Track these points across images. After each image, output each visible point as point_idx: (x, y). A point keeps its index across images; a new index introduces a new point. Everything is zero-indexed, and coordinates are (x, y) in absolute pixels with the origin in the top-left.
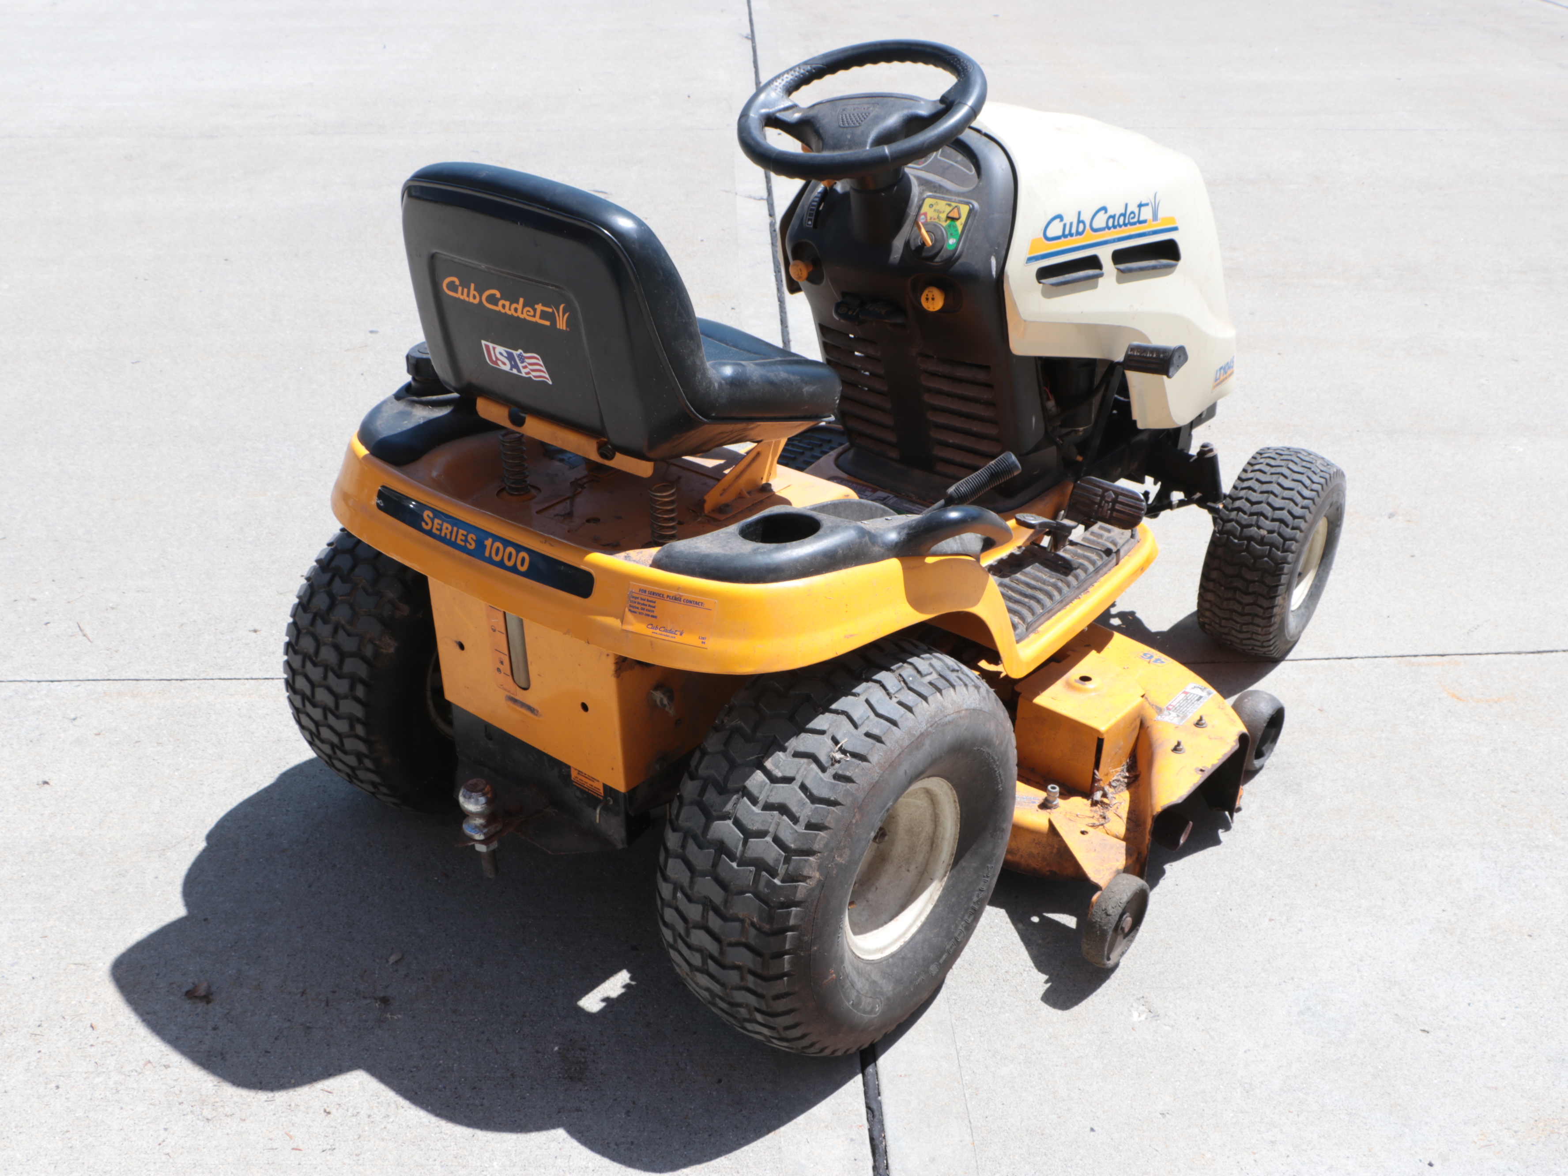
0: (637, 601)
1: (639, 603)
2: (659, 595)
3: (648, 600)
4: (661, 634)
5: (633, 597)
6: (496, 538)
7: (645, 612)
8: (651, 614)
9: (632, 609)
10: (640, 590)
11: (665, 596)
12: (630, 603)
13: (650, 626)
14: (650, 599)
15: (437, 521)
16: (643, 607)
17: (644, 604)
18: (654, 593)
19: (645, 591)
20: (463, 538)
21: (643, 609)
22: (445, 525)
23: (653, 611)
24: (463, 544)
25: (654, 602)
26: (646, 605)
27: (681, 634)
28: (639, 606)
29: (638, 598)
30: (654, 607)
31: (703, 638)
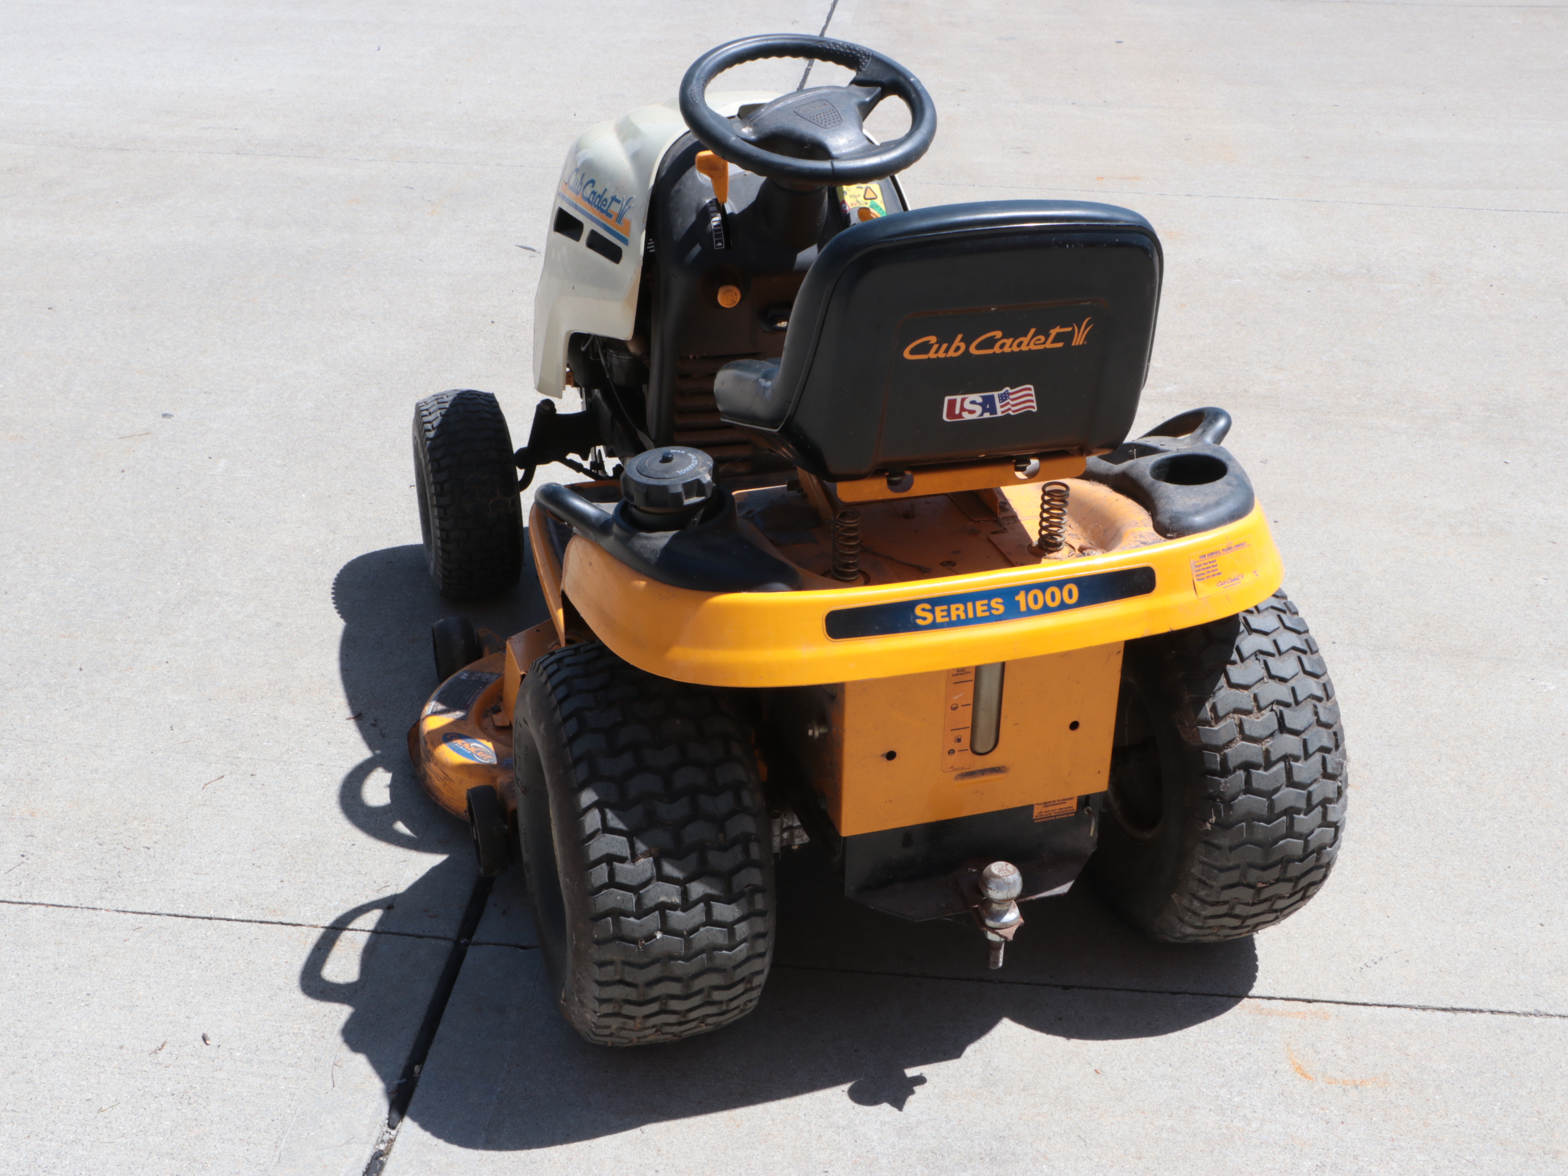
0: (1201, 568)
1: (1203, 569)
2: (1216, 553)
3: (1210, 562)
4: (1231, 586)
5: (1197, 567)
6: (1028, 588)
7: (1211, 574)
8: (1216, 573)
9: (1200, 578)
10: (1200, 557)
11: (1221, 551)
12: (1196, 574)
13: (1219, 584)
14: (1211, 560)
15: (938, 609)
16: (1208, 570)
17: (1208, 568)
18: (1212, 554)
19: (1205, 556)
20: (985, 608)
21: (1208, 572)
22: (953, 607)
23: (1217, 570)
24: (987, 614)
25: (1215, 561)
26: (1209, 567)
27: (1242, 577)
28: (1205, 571)
29: (1201, 565)
30: (1216, 565)
31: (1255, 572)
